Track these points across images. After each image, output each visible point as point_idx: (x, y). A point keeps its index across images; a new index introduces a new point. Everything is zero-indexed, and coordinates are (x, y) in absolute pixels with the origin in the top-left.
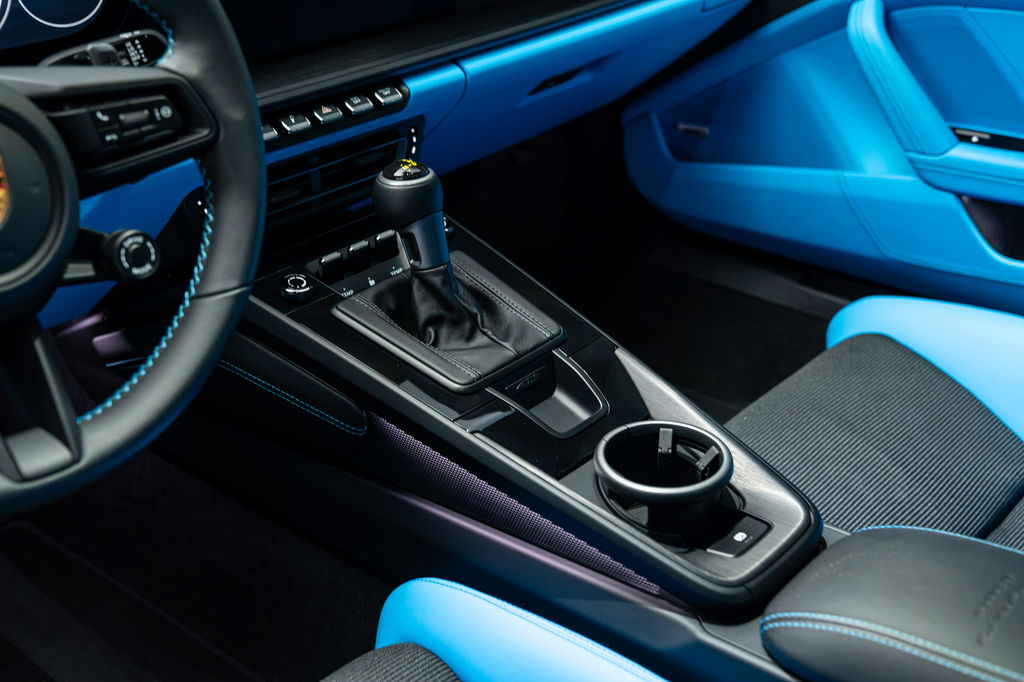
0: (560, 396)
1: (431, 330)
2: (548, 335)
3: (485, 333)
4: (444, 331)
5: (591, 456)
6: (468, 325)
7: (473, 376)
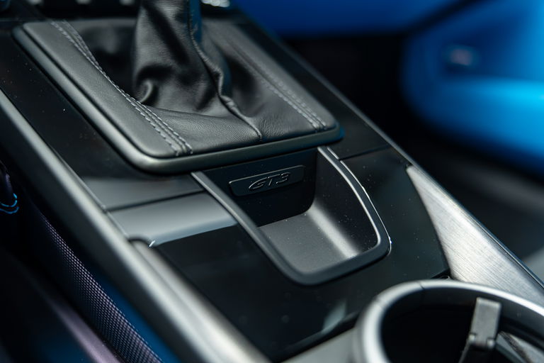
0: (317, 216)
1: (149, 85)
2: (316, 125)
3: (224, 103)
4: (169, 91)
5: (351, 324)
6: (202, 87)
7: (177, 148)
